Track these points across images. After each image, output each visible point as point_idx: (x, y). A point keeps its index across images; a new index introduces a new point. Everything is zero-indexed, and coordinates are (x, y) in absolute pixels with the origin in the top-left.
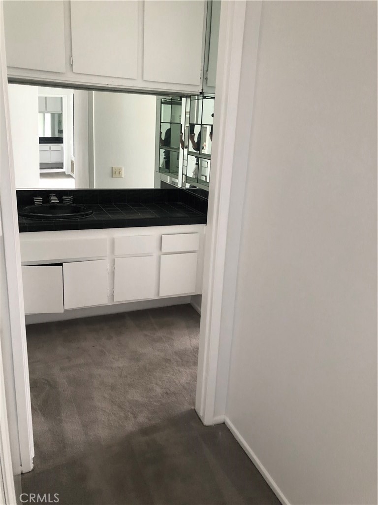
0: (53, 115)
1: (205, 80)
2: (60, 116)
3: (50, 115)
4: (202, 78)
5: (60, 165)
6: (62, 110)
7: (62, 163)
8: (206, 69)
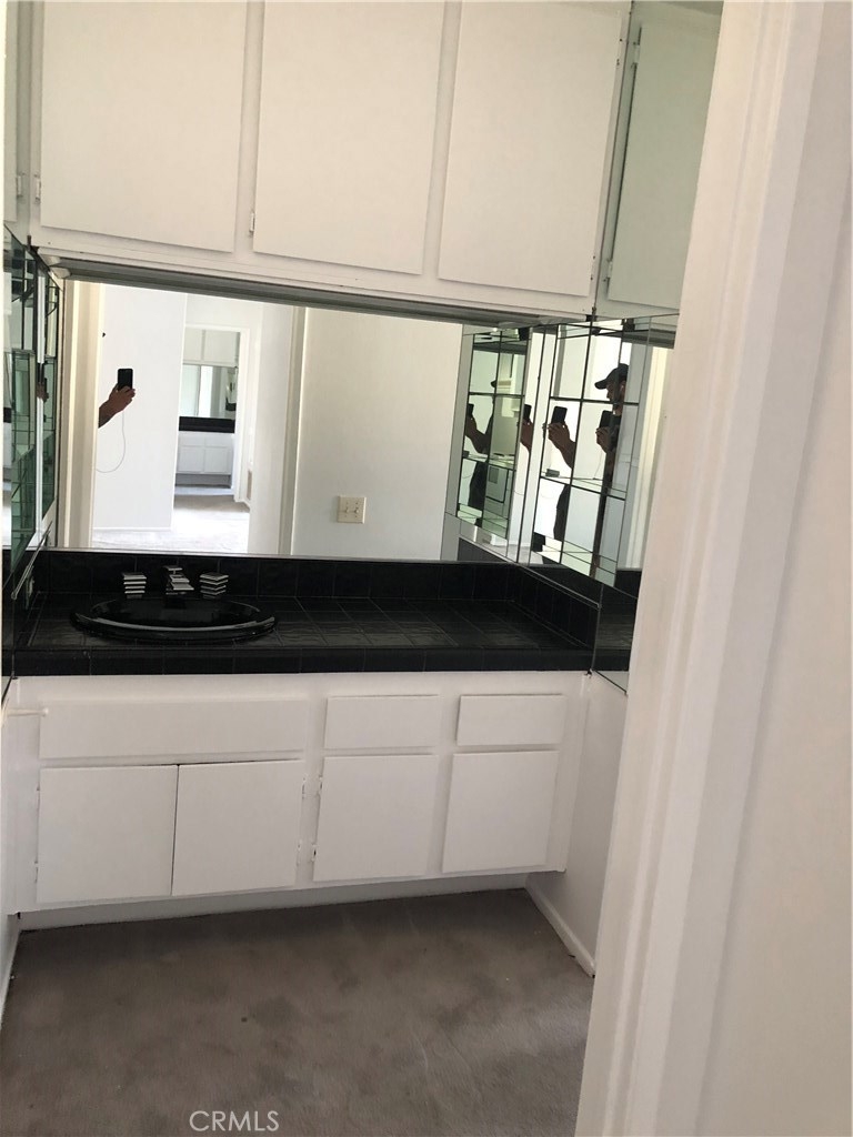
0: (218, 370)
1: (602, 285)
2: (233, 371)
3: (211, 369)
4: (595, 280)
5: (224, 481)
6: (237, 360)
7: (230, 476)
8: (606, 254)
